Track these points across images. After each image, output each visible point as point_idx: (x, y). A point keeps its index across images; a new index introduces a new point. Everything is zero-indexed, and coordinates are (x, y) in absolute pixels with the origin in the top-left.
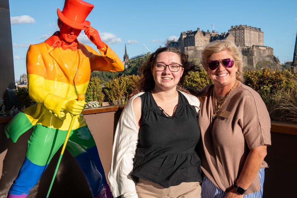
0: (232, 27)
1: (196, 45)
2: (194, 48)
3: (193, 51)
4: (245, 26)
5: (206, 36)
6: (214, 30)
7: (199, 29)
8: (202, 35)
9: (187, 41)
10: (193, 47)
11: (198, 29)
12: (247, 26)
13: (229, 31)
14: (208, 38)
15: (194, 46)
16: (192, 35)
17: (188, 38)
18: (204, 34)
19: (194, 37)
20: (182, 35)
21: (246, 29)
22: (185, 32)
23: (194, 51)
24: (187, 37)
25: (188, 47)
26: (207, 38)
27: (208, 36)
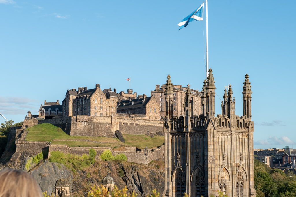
0: (157, 86)
1: (92, 114)
2: (88, 119)
3: (86, 123)
4: (179, 87)
5: (111, 99)
6: (130, 88)
7: (99, 86)
8: (104, 97)
9: (78, 106)
10: (86, 117)
11: (97, 86)
12: (182, 87)
13: (152, 92)
14: (115, 102)
15: (90, 115)
16: (87, 96)
17: (79, 101)
18: (108, 94)
19: (89, 99)
20: (68, 94)
21: (180, 91)
22: (75, 90)
23: (88, 123)
24: (77, 98)
25: (78, 117)
26: (113, 103)
27: (115, 99)
